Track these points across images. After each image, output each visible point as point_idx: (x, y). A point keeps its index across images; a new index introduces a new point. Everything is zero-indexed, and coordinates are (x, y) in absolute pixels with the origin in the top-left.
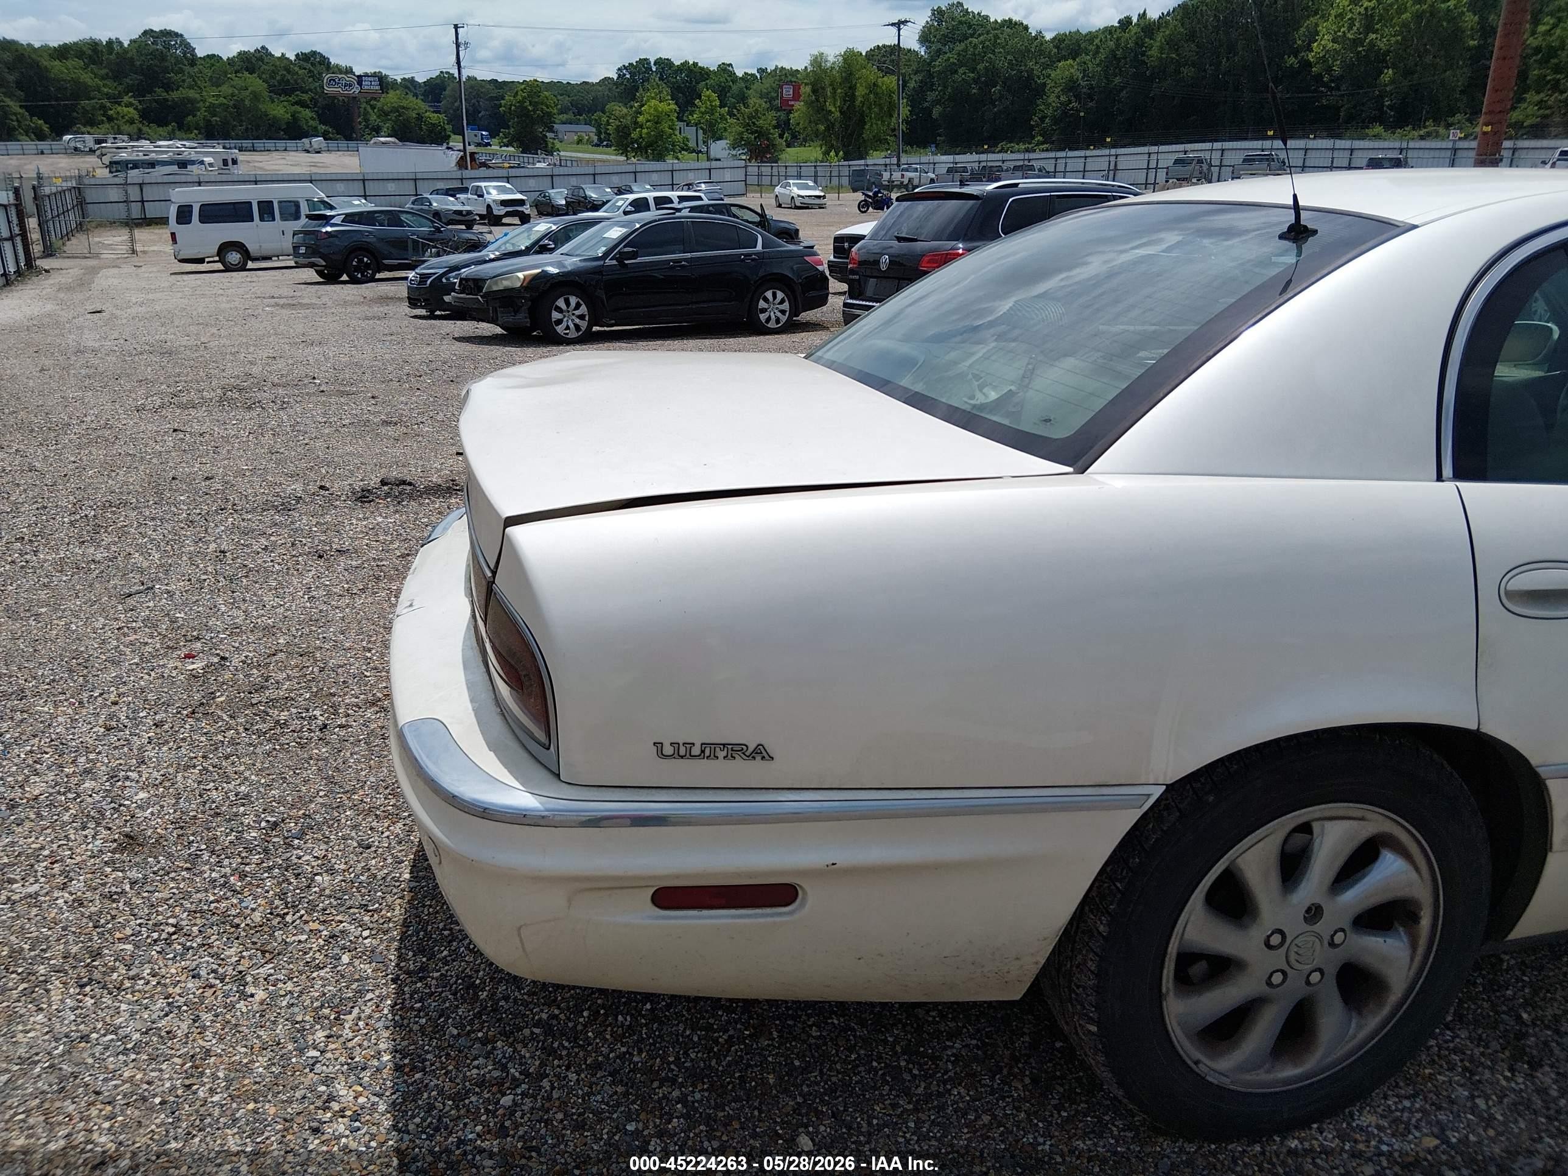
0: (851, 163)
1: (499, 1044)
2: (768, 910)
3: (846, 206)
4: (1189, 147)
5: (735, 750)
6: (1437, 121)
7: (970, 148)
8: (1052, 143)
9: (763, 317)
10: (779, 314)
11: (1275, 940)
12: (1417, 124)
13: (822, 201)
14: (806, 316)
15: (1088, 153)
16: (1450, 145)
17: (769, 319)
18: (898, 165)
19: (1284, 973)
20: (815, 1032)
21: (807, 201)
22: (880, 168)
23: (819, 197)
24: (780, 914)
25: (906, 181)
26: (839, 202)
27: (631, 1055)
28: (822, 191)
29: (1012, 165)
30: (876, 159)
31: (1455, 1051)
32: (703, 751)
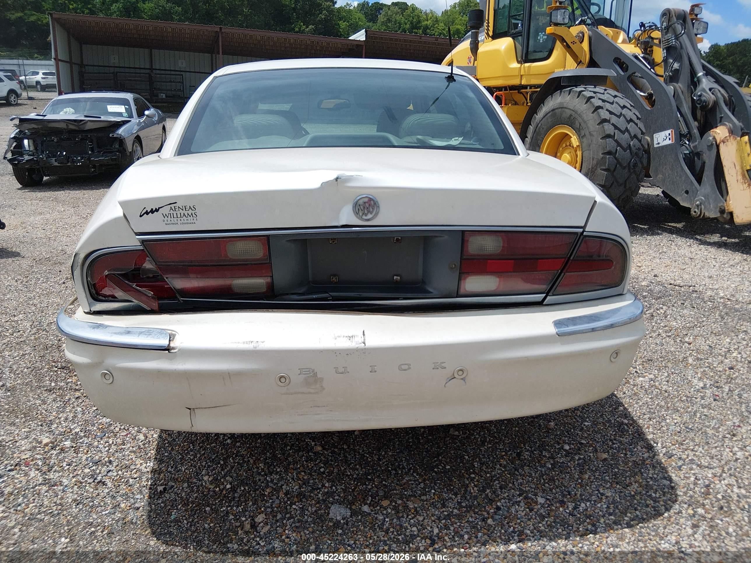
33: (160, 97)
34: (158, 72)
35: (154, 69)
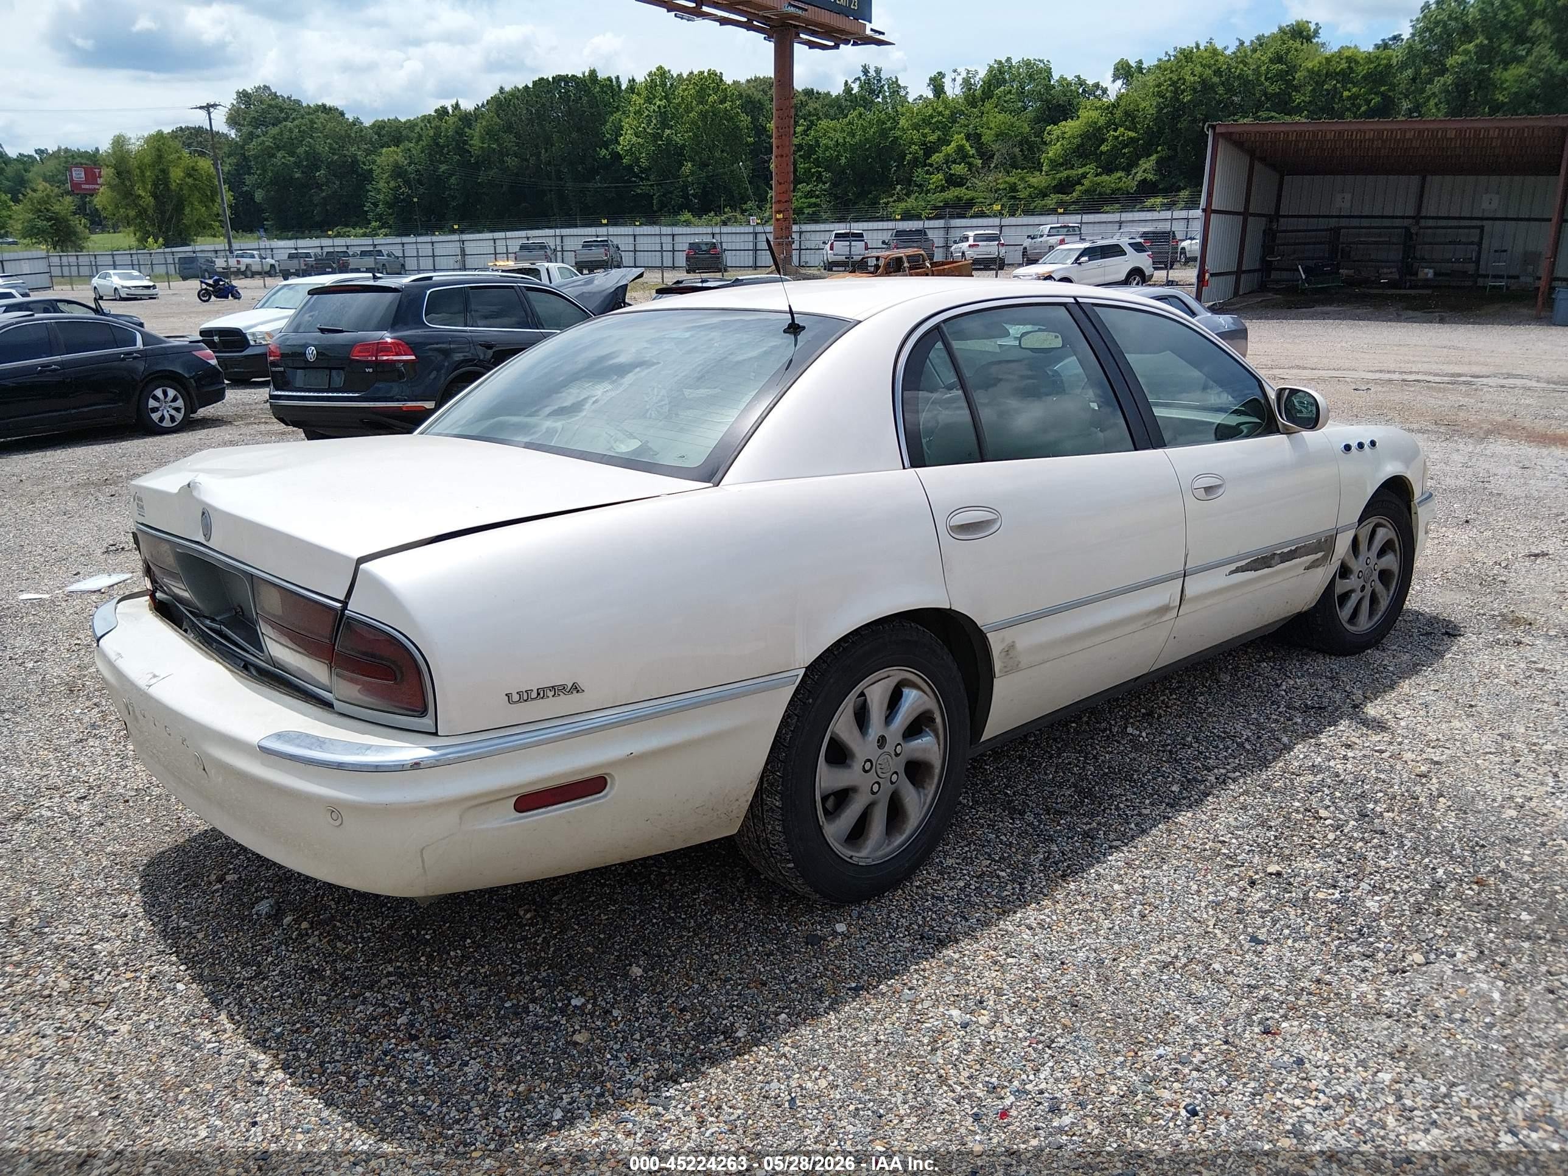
0: (174, 249)
1: (367, 994)
2: (590, 798)
3: (180, 295)
4: (531, 233)
5: (558, 690)
6: (733, 208)
7: (303, 232)
8: (390, 227)
9: (155, 416)
10: (173, 412)
11: (868, 766)
12: (719, 211)
13: (151, 291)
14: (202, 412)
15: (434, 239)
16: (751, 230)
17: (162, 419)
18: (231, 252)
19: (878, 783)
20: (603, 917)
21: (133, 291)
22: (209, 255)
23: (148, 287)
24: (598, 799)
25: (243, 268)
26: (170, 292)
27: (478, 970)
28: (150, 280)
29: (358, 250)
30: (204, 246)
31: (980, 818)
32: (539, 694)
33: (1421, 275)
34: (1431, 223)
35: (1422, 218)
